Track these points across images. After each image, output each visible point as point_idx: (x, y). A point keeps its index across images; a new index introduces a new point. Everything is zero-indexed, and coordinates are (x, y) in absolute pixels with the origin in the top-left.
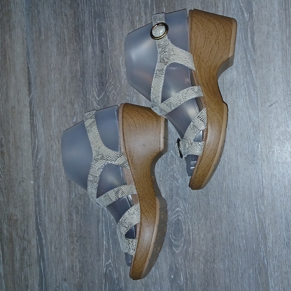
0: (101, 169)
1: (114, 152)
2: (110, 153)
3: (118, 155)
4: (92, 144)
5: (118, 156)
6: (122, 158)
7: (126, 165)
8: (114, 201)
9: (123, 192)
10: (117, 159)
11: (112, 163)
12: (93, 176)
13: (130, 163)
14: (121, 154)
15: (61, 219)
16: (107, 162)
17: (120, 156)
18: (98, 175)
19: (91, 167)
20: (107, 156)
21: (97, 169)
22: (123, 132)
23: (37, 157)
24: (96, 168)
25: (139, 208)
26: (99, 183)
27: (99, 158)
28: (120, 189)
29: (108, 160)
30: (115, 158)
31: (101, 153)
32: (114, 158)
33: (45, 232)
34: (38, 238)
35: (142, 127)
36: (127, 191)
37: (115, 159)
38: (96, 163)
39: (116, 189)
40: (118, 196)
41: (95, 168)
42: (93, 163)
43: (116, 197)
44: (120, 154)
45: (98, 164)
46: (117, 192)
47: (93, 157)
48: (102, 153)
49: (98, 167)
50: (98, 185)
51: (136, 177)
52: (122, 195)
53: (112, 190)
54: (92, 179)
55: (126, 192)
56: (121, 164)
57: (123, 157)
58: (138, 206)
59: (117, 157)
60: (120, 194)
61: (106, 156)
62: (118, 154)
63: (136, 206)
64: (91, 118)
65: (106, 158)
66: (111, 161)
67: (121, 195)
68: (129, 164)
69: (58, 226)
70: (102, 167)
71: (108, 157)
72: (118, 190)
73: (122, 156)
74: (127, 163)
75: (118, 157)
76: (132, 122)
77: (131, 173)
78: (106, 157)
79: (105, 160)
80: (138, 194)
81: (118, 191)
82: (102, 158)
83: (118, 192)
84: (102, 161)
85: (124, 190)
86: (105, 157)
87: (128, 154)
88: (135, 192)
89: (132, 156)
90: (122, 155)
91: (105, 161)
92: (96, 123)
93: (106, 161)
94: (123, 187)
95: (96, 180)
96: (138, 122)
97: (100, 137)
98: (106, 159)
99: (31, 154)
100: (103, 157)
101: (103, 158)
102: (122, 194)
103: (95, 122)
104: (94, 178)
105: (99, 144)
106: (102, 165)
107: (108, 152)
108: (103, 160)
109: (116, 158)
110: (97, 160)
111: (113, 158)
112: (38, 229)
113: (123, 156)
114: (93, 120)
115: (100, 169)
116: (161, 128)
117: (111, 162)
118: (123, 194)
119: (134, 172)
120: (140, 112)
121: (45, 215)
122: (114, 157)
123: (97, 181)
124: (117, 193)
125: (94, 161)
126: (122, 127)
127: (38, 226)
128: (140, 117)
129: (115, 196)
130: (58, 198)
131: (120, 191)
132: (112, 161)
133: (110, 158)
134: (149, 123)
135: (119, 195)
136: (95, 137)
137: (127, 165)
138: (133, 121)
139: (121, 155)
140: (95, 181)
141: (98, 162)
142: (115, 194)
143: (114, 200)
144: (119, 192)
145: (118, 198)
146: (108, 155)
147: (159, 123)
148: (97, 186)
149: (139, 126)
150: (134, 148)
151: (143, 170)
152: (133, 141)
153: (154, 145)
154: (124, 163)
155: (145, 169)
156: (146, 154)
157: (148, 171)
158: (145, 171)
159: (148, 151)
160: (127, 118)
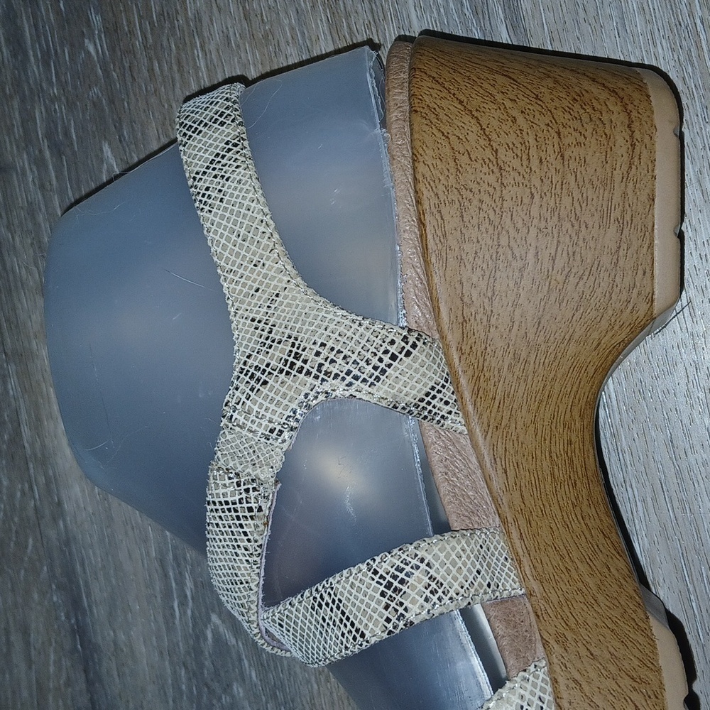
0: (286, 435)
1: (366, 323)
2: (341, 329)
3: (392, 342)
4: (231, 276)
5: (393, 349)
6: (416, 365)
7: (441, 405)
8: (373, 641)
9: (435, 587)
10: (389, 371)
11: (358, 395)
12: (237, 475)
13: (467, 395)
14: (411, 340)
16: (326, 387)
17: (408, 347)
18: (267, 475)
19: (225, 421)
20: (325, 352)
21: (261, 431)
22: (418, 202)
24: (254, 427)
25: (547, 697)
26: (277, 522)
27: (273, 363)
28: (415, 562)
29: (326, 373)
30: (375, 361)
31: (288, 332)
32: (368, 362)
35: (535, 163)
36: (461, 579)
37: (375, 368)
38: (252, 395)
39: (386, 563)
40: (401, 610)
41: (249, 424)
42: (238, 393)
43: (386, 614)
44: (405, 339)
45: (266, 404)
46: (396, 583)
47: (238, 356)
48: (294, 334)
49: (264, 422)
50: (267, 533)
51: (511, 481)
52: (428, 606)
53: (364, 567)
54: (233, 494)
55: (456, 586)
56: (408, 399)
57: (423, 357)
58: (539, 682)
59: (387, 359)
60: (413, 594)
61: (317, 348)
62: (391, 337)
63: (529, 686)
64: (222, 124)
65: (320, 360)
66: (350, 384)
67: (421, 600)
68: (460, 400)
70: (294, 424)
71: (331, 356)
72: (401, 570)
73: (414, 352)
74: (448, 394)
75: (394, 357)
76: (472, 137)
77: (474, 459)
78: (318, 354)
79: (308, 373)
80: (530, 594)
81: (402, 576)
82: (293, 364)
83: (402, 582)
84: (289, 381)
85: (442, 571)
86: (311, 357)
87: (453, 337)
88: (511, 585)
89: (478, 348)
90: (419, 344)
91: (310, 380)
92: (252, 151)
93: (318, 383)
94: (436, 550)
95: (253, 505)
96: (512, 138)
97: (276, 236)
98: (314, 371)
100: (297, 356)
101: (299, 364)
102: (427, 600)
103: (246, 143)
104: (243, 487)
105: (273, 278)
106: (294, 406)
107: (332, 326)
108: (302, 376)
109: (382, 365)
110: (258, 378)
111: (363, 364)
113: (421, 352)
114: (231, 131)
115: (281, 432)
116: (656, 172)
117: (352, 391)
118: (435, 599)
119: (493, 447)
120: (521, 79)
122: (369, 355)
123: (260, 509)
124: (393, 587)
125: (242, 386)
126: (411, 171)
128: (523, 103)
129: (381, 609)
131: (416, 573)
132: (357, 383)
133: (340, 361)
134: (582, 139)
135: (406, 603)
136: (243, 231)
137: (448, 408)
138: (476, 128)
139: (414, 346)
140: (250, 510)
141: (265, 390)
142: (383, 594)
143: (375, 632)
144: (411, 580)
145: (401, 624)
146: (329, 344)
147: (647, 139)
148: (263, 541)
149: (516, 163)
150: (490, 299)
151: (548, 439)
152: (480, 254)
153: (618, 280)
154: (427, 394)
155: (561, 432)
156: (567, 337)
157: (581, 444)
158: (562, 445)
159: (578, 315)
160: (442, 116)
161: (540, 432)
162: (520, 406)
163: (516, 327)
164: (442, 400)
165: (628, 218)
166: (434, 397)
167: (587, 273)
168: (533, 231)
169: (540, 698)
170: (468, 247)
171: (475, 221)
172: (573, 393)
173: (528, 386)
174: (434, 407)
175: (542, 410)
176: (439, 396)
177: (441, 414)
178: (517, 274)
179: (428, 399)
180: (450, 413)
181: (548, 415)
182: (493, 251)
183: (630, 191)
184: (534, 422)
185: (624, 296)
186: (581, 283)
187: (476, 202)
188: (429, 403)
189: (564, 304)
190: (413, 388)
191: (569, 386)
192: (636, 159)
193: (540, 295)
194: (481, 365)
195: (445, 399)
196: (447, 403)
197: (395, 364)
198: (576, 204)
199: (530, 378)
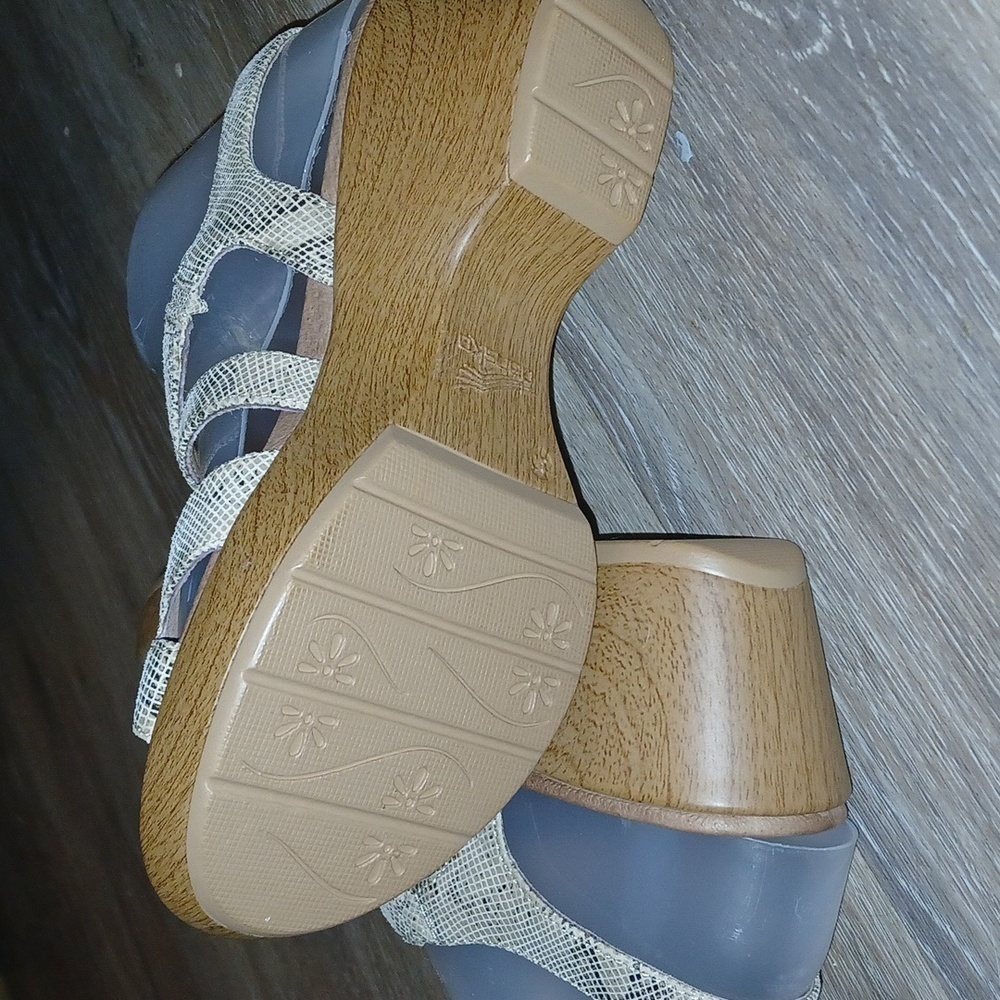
1: (272, 183)
3: (284, 199)
5: (282, 205)
6: (299, 219)
9: (228, 385)
10: (274, 222)
11: (246, 241)
14: (301, 198)
15: (966, 767)
17: (296, 204)
20: (235, 209)
23: (665, 490)
29: (230, 225)
30: (265, 214)
32: (260, 215)
33: (942, 894)
34: (929, 953)
35: (438, 43)
36: (251, 382)
37: (264, 219)
44: (296, 197)
56: (284, 246)
57: (307, 213)
61: (232, 206)
62: (285, 194)
65: (230, 215)
66: (241, 233)
69: (980, 817)
71: (238, 211)
72: (217, 375)
73: (301, 208)
74: (327, 250)
76: (402, 28)
86: (227, 213)
90: (308, 203)
94: (246, 360)
96: (430, 24)
98: (224, 224)
99: (639, 496)
107: (248, 188)
109: (270, 217)
112: (899, 897)
113: (308, 209)
118: (222, 393)
121: (881, 790)
122: (263, 209)
127: (892, 880)
130: (876, 643)
133: (241, 214)
138: (407, 20)
139: (302, 203)
146: (241, 202)
150: (379, 167)
151: (395, 291)
152: (380, 127)
153: (480, 142)
154: (303, 245)
155: (411, 287)
156: (433, 199)
157: (428, 300)
158: (408, 297)
159: (444, 178)
160: (388, 14)
161: (389, 284)
162: (379, 261)
163: (393, 190)
164: (318, 253)
165: (496, 84)
166: (310, 249)
167: (456, 138)
168: (422, 102)
169: (256, 471)
170: (373, 122)
171: (382, 99)
172: (431, 254)
173: (392, 243)
174: (308, 258)
175: (398, 266)
176: (316, 249)
177: (315, 265)
178: (403, 142)
179: (303, 249)
180: (324, 266)
181: (402, 270)
182: (390, 123)
183: (502, 59)
184: (387, 275)
185: (483, 158)
186: (451, 147)
187: (387, 82)
188: (303, 253)
189: (434, 168)
190: (290, 238)
191: (429, 246)
192: (515, 30)
193: (417, 161)
194: (356, 224)
195: (322, 253)
196: (323, 257)
197: (280, 216)
198: (459, 76)
199: (394, 236)
